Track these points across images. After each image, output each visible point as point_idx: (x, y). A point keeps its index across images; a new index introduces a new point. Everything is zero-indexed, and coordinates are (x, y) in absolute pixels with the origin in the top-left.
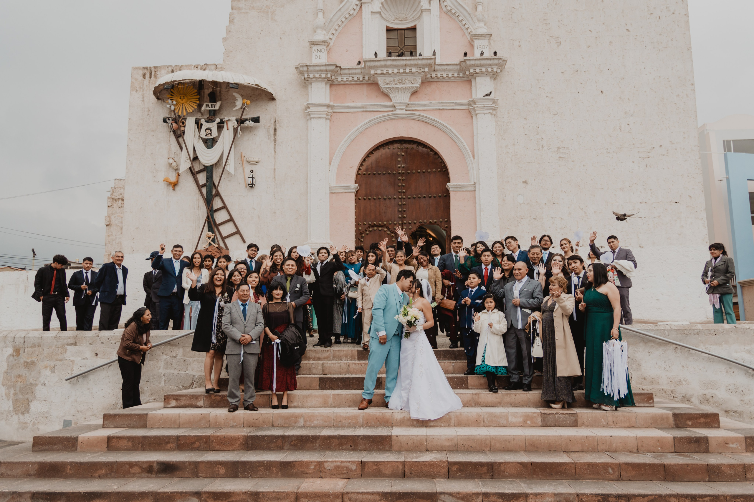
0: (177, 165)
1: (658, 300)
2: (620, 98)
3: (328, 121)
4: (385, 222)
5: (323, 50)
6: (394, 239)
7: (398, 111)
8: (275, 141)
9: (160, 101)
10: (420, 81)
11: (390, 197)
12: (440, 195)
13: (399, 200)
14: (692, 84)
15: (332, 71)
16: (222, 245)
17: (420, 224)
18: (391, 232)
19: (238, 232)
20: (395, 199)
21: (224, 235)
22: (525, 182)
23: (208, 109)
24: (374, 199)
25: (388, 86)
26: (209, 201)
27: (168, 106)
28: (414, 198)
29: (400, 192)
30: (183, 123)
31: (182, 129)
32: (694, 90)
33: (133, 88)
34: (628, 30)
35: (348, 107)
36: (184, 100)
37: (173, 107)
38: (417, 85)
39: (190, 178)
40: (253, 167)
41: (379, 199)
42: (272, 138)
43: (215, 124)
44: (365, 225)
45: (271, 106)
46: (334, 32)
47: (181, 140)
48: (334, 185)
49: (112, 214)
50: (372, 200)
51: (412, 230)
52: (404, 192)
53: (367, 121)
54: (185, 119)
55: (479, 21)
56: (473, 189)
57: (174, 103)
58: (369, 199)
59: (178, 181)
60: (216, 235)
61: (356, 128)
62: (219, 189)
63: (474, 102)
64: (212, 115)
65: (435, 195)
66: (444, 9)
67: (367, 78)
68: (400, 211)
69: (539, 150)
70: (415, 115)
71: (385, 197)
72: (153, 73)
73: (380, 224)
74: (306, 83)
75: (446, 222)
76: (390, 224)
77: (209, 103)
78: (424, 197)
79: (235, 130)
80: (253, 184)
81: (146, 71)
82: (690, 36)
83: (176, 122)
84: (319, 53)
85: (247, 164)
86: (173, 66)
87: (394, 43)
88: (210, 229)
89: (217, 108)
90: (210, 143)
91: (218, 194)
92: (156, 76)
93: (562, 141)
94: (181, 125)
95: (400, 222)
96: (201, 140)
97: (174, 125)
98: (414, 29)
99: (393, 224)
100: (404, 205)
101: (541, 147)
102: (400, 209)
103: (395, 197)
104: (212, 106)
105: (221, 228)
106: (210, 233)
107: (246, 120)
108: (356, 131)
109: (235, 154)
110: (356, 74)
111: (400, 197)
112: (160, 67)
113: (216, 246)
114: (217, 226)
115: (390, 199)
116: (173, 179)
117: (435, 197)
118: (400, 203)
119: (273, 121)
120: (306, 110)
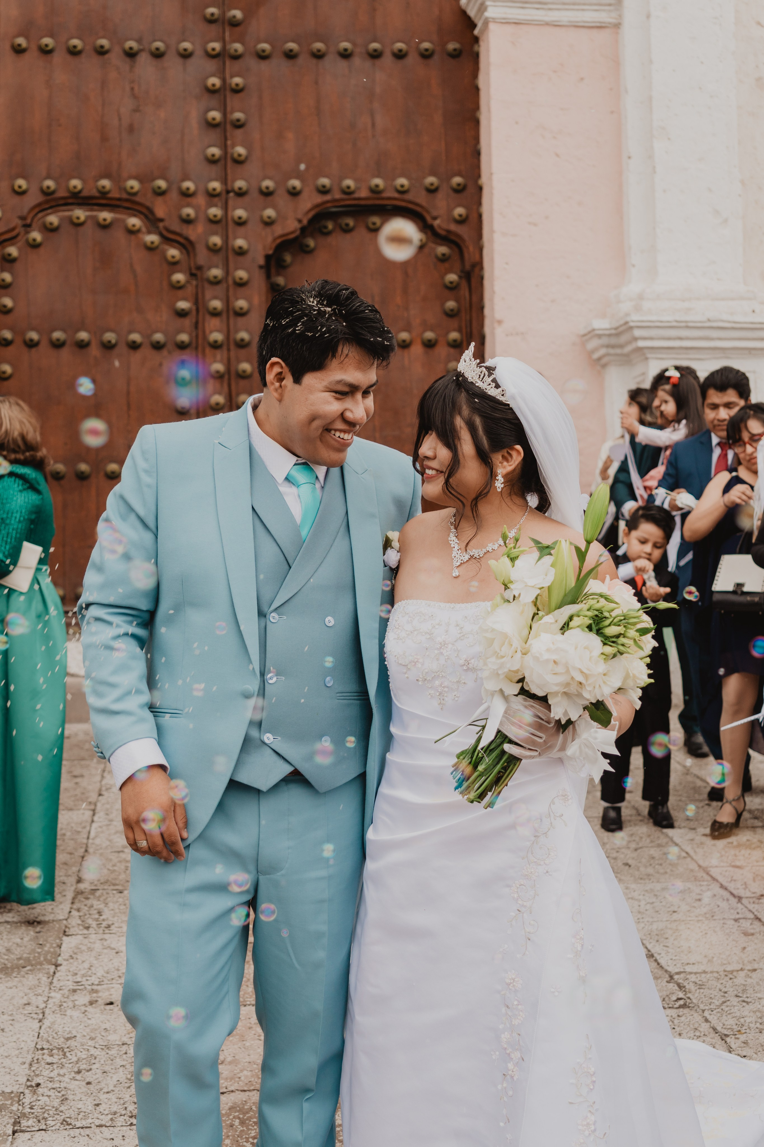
4: (134, 184)
6: (179, 277)
11: (159, 44)
12: (426, 45)
13: (211, 65)
17: (319, 199)
18: (168, 239)
20: (186, 55)
24: (74, 52)
28: (290, 55)
29: (211, 21)
41: (101, 52)
44: (22, 193)
50: (59, 57)
51: (279, 230)
52: (234, 24)
58: (46, 52)
65: (400, 45)
68: (212, 125)
71: (132, 44)
73: (103, 193)
75: (459, 190)
76: (160, 193)
78: (345, 55)
95: (216, 185)
99: (174, 195)
100: (237, 91)
102: (215, 115)
103: (186, 45)
111: (217, 46)
115: (158, 55)
117: (400, 55)
118: (214, 81)
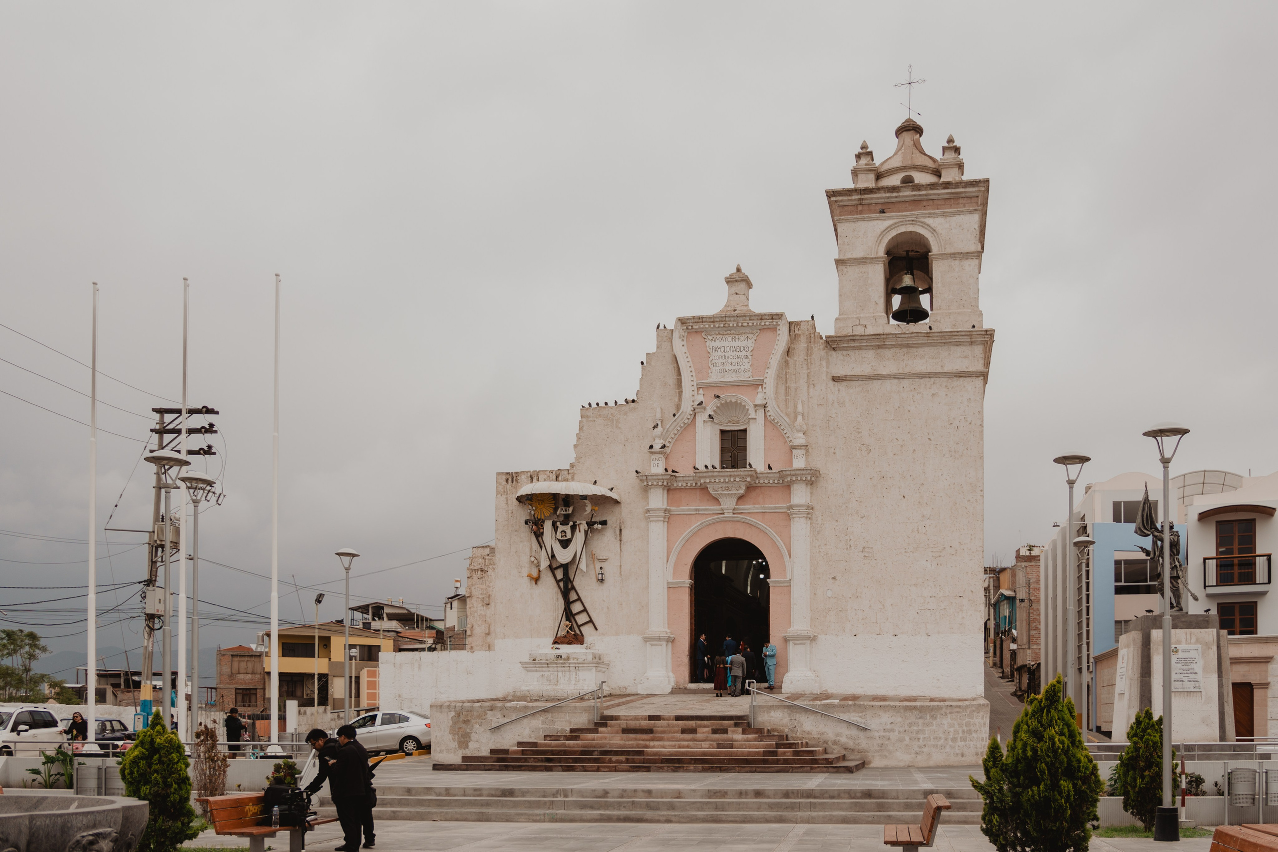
0: (538, 562)
1: (938, 680)
2: (919, 502)
3: (666, 523)
5: (660, 459)
7: (726, 515)
8: (621, 540)
9: (521, 504)
10: (744, 488)
14: (982, 491)
15: (668, 479)
16: (578, 632)
19: (591, 621)
21: (580, 623)
22: (834, 578)
23: (562, 513)
25: (717, 492)
26: (565, 594)
27: (529, 511)
30: (542, 526)
31: (541, 530)
32: (983, 496)
33: (498, 492)
34: (930, 439)
35: (683, 510)
36: (542, 506)
37: (533, 512)
38: (742, 492)
39: (550, 574)
40: (602, 565)
42: (618, 538)
43: (569, 527)
45: (616, 509)
46: (670, 440)
47: (540, 539)
48: (671, 580)
49: (472, 585)
53: (699, 523)
54: (543, 522)
55: (798, 431)
56: (788, 585)
57: (534, 508)
59: (539, 577)
60: (572, 625)
61: (690, 530)
62: (575, 583)
63: (791, 507)
64: (566, 519)
66: (769, 418)
67: (699, 484)
69: (847, 549)
70: (740, 518)
72: (514, 478)
74: (646, 489)
77: (563, 508)
79: (586, 533)
80: (602, 580)
81: (508, 476)
82: (983, 445)
83: (535, 525)
84: (657, 462)
85: (598, 561)
86: (532, 471)
87: (728, 444)
88: (568, 619)
89: (570, 512)
90: (565, 544)
91: (573, 588)
92: (517, 481)
93: (867, 542)
94: (540, 527)
96: (557, 541)
97: (534, 527)
98: (745, 431)
101: (849, 546)
104: (566, 510)
105: (577, 617)
106: (568, 622)
107: (595, 523)
108: (689, 532)
109: (586, 552)
110: (689, 480)
112: (521, 472)
113: (573, 633)
114: (574, 615)
116: (535, 575)
119: (618, 523)
120: (647, 513)
